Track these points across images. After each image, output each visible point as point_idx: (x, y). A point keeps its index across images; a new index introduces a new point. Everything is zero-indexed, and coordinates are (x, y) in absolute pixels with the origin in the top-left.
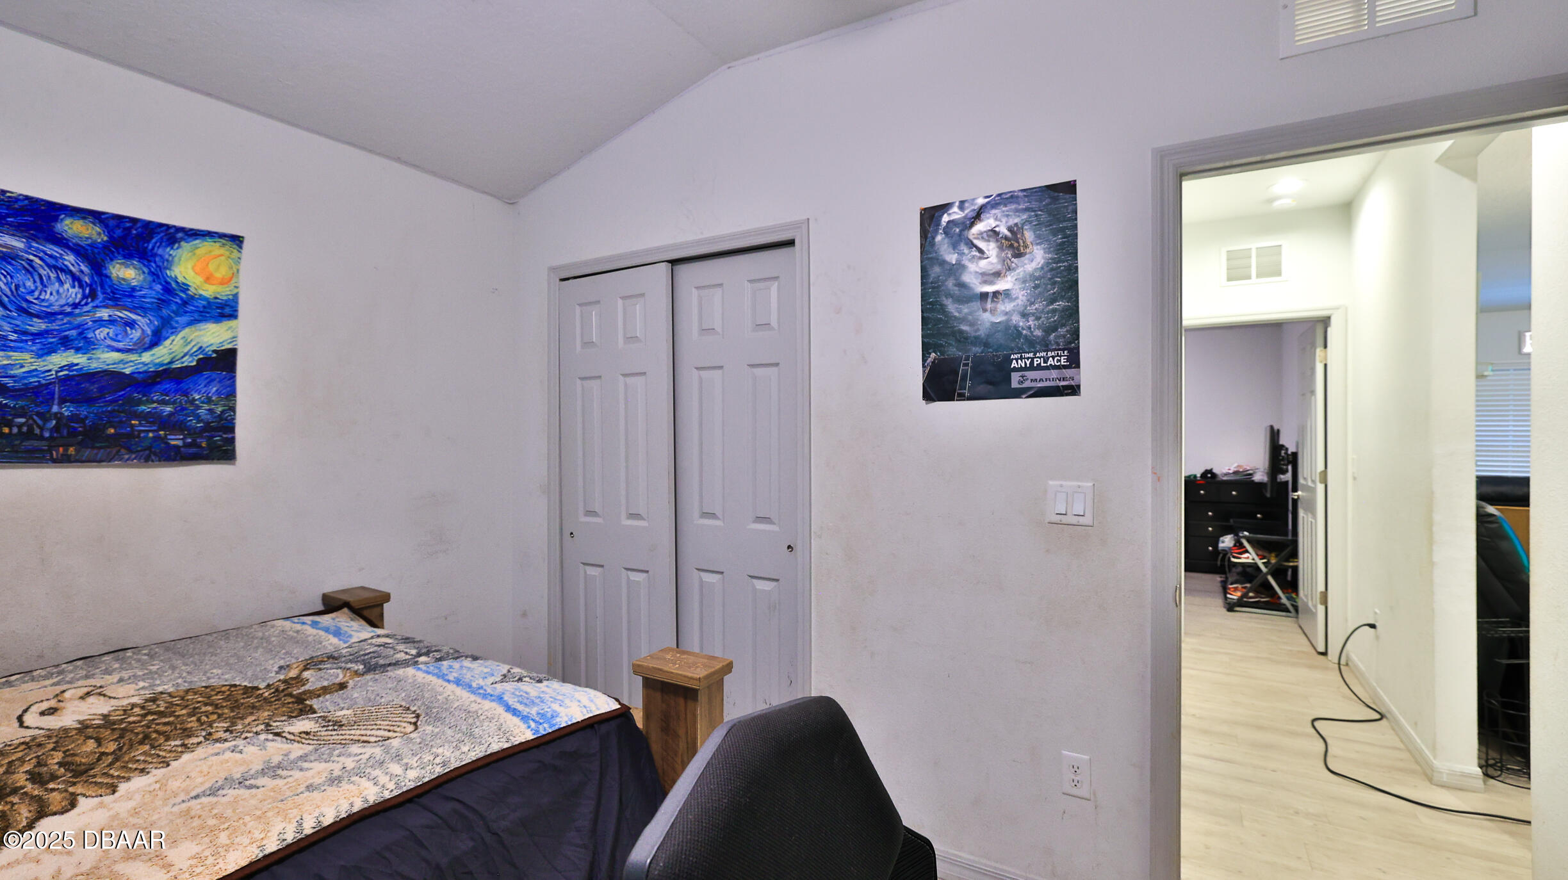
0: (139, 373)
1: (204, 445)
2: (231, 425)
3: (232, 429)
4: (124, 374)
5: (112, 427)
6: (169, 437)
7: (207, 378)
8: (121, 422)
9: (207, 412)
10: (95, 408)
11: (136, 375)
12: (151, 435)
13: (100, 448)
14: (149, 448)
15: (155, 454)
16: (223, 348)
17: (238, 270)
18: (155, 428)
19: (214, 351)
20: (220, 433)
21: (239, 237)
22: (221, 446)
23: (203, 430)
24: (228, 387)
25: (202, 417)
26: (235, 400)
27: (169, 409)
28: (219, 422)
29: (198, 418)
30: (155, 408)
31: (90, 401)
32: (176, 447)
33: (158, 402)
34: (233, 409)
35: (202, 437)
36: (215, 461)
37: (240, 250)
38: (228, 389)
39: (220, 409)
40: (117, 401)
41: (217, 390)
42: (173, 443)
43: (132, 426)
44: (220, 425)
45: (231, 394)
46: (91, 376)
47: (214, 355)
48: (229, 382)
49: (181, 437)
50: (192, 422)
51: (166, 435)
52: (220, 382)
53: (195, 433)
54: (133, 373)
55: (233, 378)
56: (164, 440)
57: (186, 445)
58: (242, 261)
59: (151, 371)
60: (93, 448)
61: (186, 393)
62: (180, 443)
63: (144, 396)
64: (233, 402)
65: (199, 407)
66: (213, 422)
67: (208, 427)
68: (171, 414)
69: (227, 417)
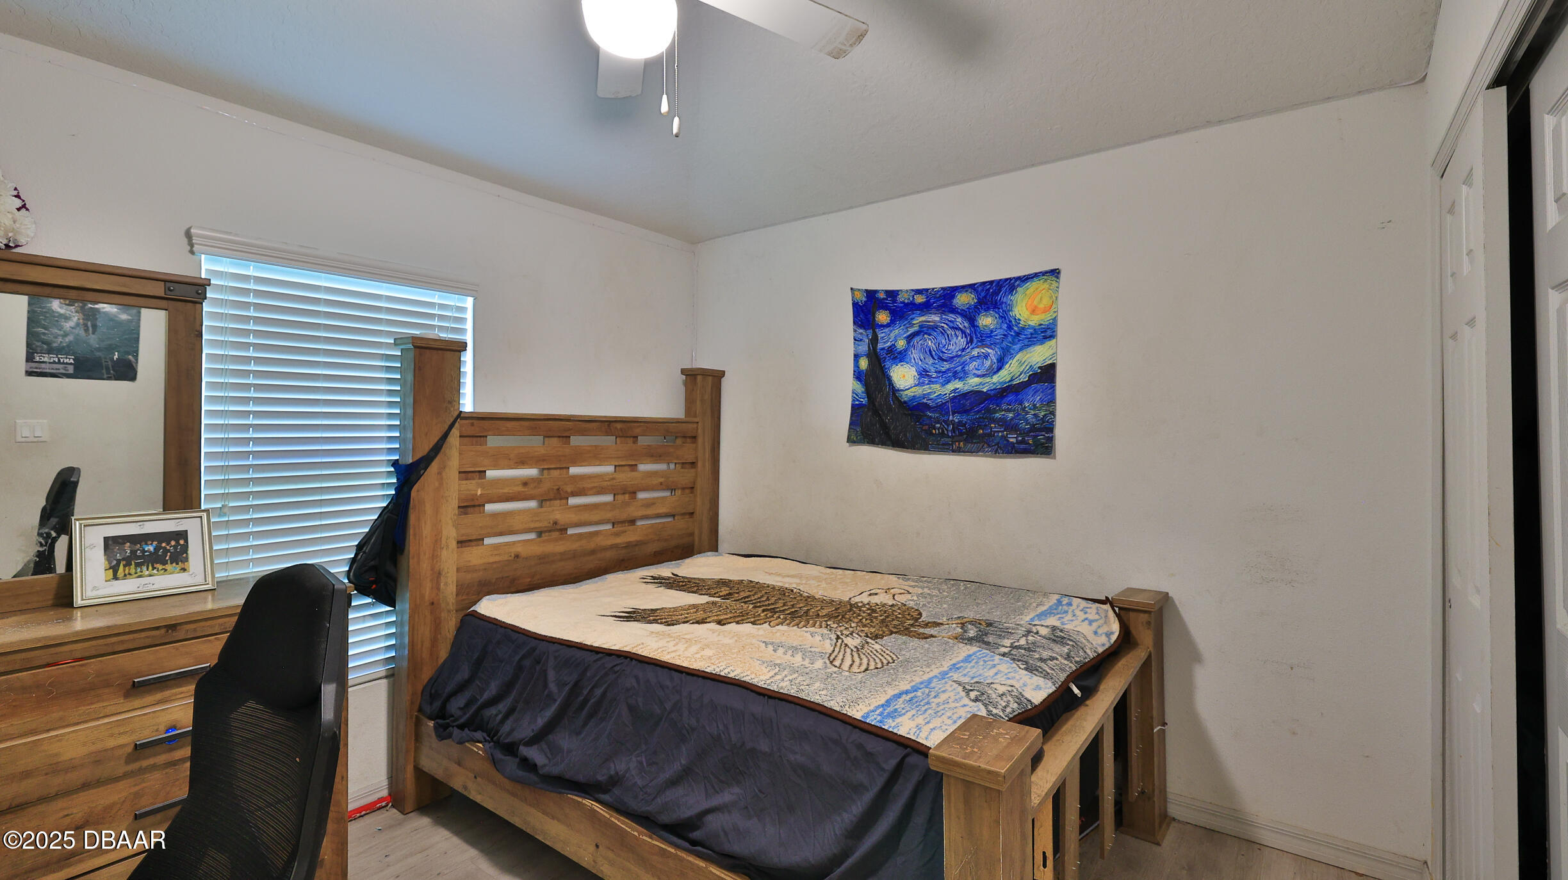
0: (991, 390)
1: (1031, 442)
2: (1051, 426)
3: (1050, 429)
4: (983, 391)
5: (981, 429)
6: (1009, 436)
7: (1033, 390)
8: (985, 425)
9: (1032, 416)
10: (972, 416)
11: (989, 392)
12: (1000, 434)
13: (975, 443)
14: (998, 444)
15: (1001, 449)
16: (1045, 364)
17: (1056, 297)
18: (1002, 429)
19: (1039, 368)
20: (1043, 433)
21: (1056, 270)
22: (1043, 444)
23: (1030, 430)
24: (1050, 395)
25: (1029, 421)
26: (1055, 406)
27: (1011, 415)
28: (1042, 424)
29: (1026, 421)
30: (1003, 415)
31: (966, 412)
32: (1012, 443)
33: (1005, 410)
34: (1053, 413)
35: (1029, 436)
36: (1039, 455)
37: (1058, 280)
38: (1049, 397)
39: (1043, 414)
40: (981, 411)
41: (1040, 399)
42: (1011, 440)
43: (991, 428)
44: (1042, 426)
45: (1052, 401)
46: (965, 395)
47: (1039, 371)
48: (1050, 391)
49: (1016, 436)
50: (1023, 425)
51: (1007, 434)
52: (1042, 392)
53: (1024, 433)
54: (988, 391)
55: (1053, 388)
56: (1005, 438)
57: (1018, 442)
58: (1060, 290)
59: (999, 388)
60: (972, 443)
61: (1021, 403)
62: (1014, 440)
63: (998, 406)
64: (1053, 407)
65: (1027, 413)
66: (1036, 424)
67: (1033, 428)
68: (1012, 419)
69: (1048, 420)
